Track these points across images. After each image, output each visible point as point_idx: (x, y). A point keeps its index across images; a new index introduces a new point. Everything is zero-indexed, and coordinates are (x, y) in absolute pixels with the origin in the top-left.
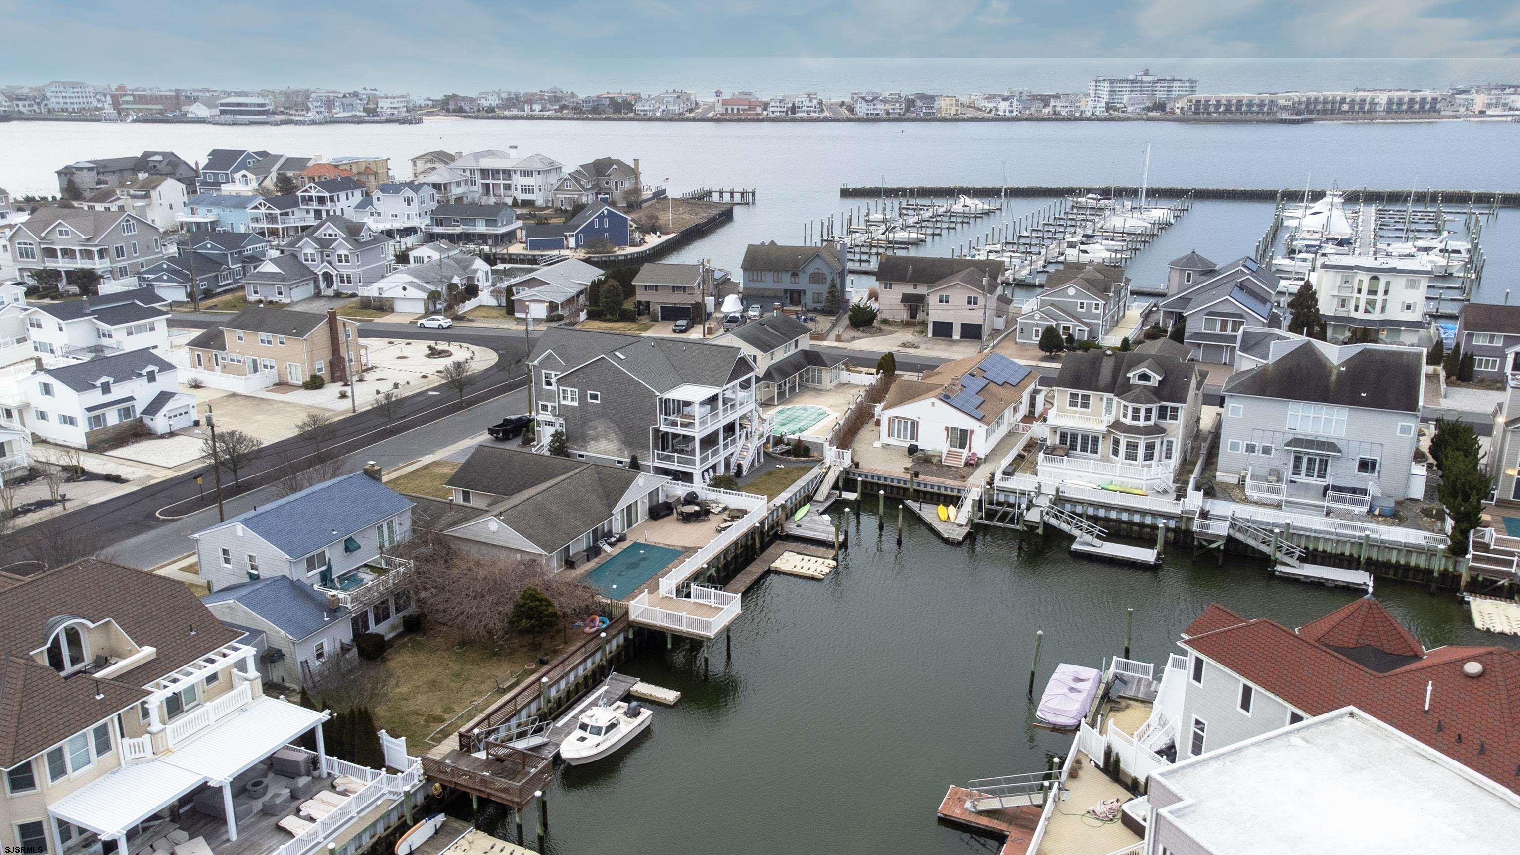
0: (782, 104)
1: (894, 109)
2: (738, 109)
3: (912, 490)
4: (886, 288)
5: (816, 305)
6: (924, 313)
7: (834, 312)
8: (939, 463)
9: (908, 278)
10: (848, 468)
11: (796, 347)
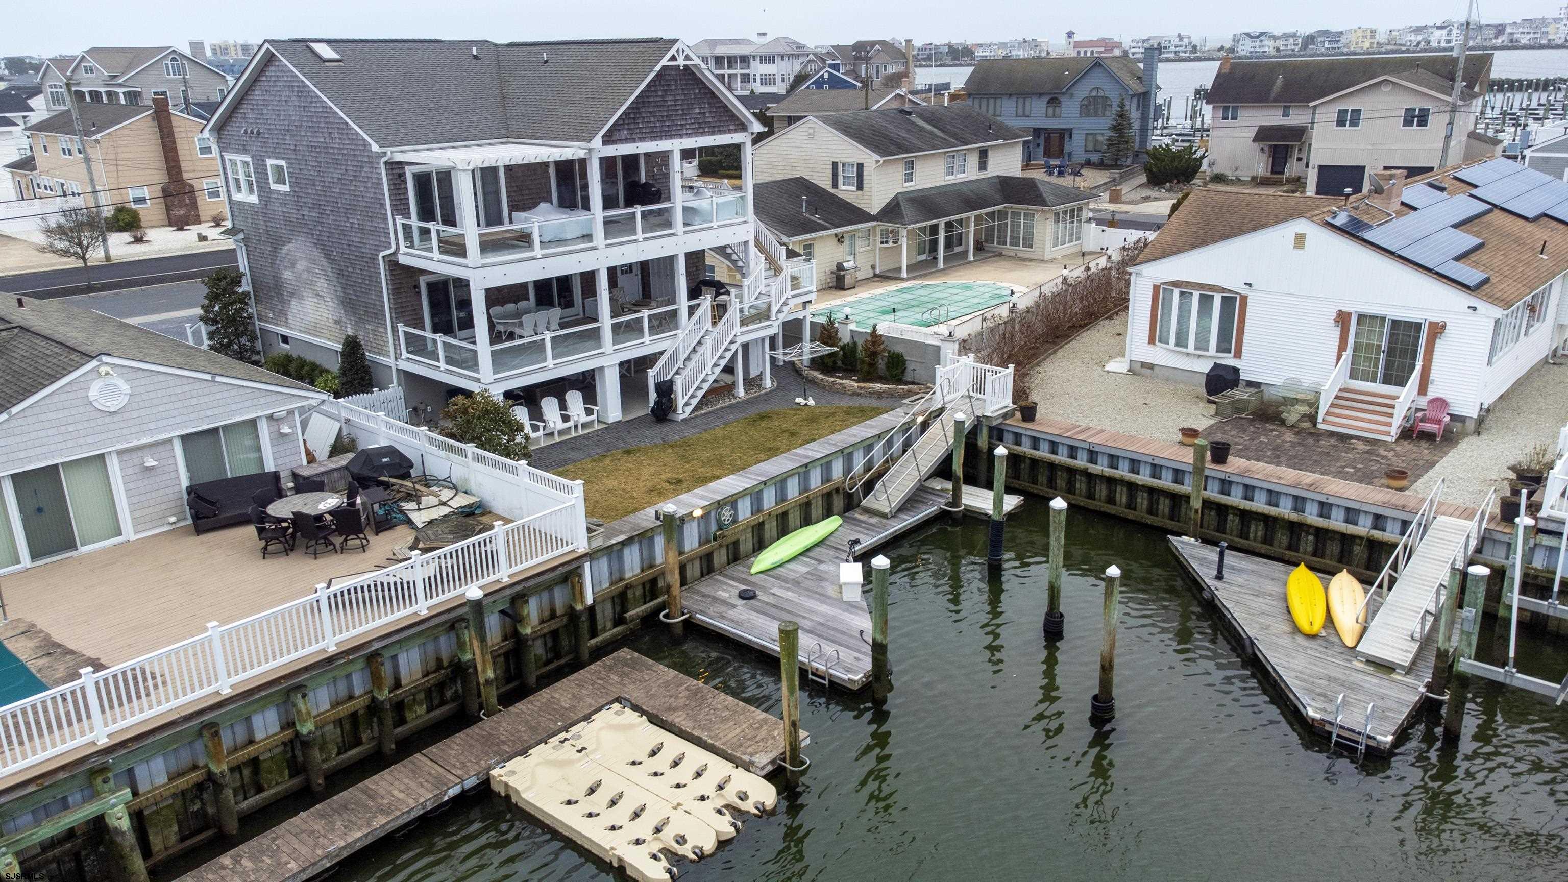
0: (1145, 44)
2: (1092, 52)
3: (1197, 504)
4: (1225, 118)
5: (1089, 156)
6: (1299, 159)
7: (1119, 163)
8: (1306, 425)
9: (1273, 95)
10: (997, 418)
11: (983, 166)
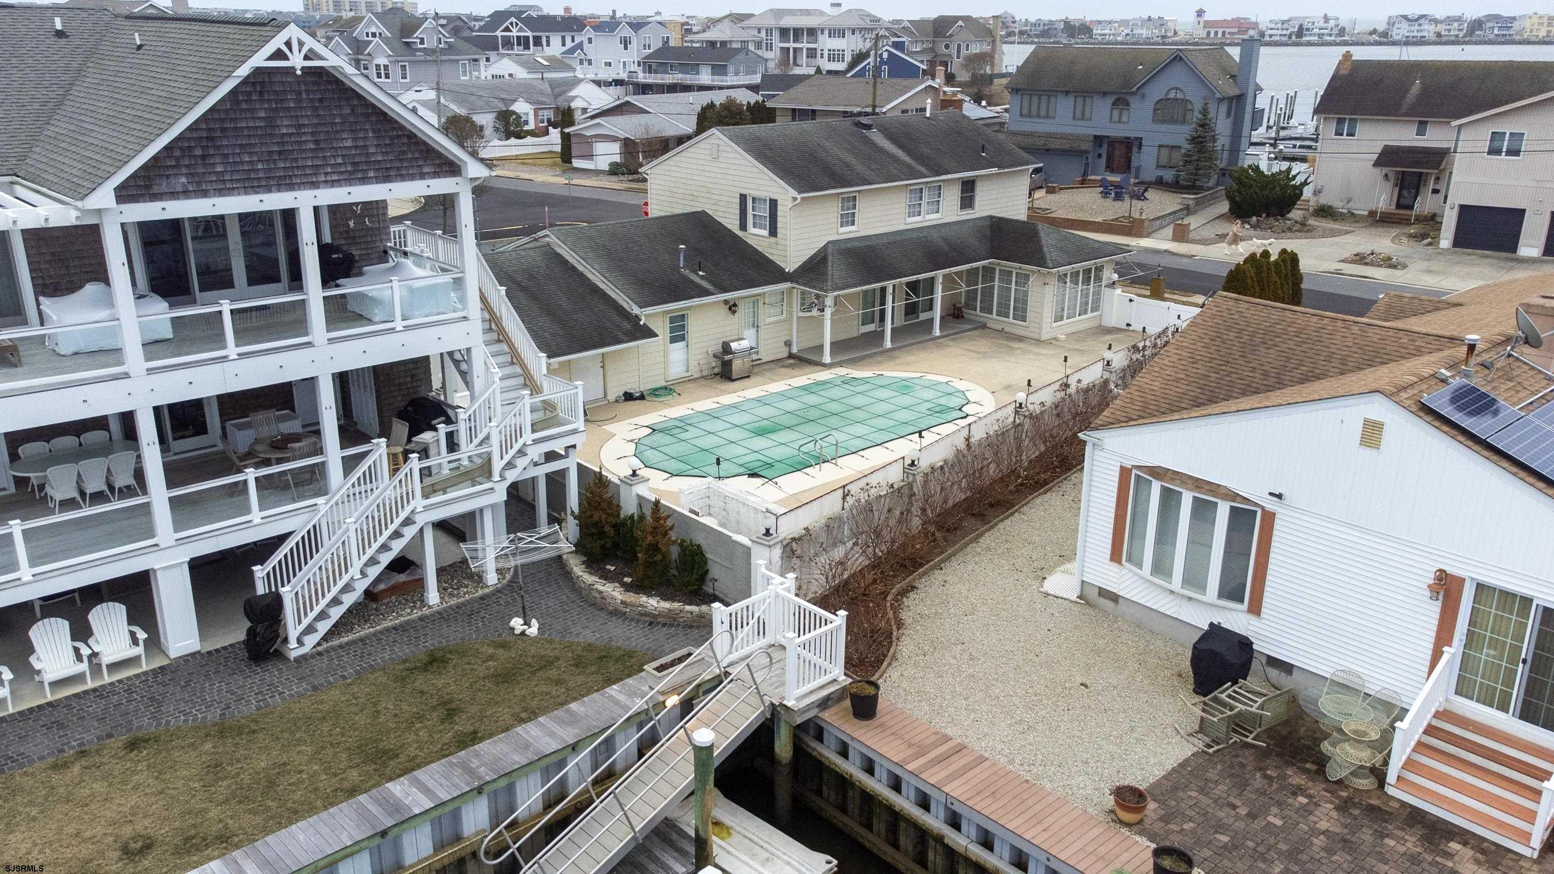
0: (1285, 26)
1: (1449, 30)
2: (1224, 33)
4: (1339, 133)
5: (1160, 173)
6: (1436, 191)
7: (1198, 183)
8: (1366, 783)
9: (1405, 107)
10: (808, 708)
11: (967, 201)
